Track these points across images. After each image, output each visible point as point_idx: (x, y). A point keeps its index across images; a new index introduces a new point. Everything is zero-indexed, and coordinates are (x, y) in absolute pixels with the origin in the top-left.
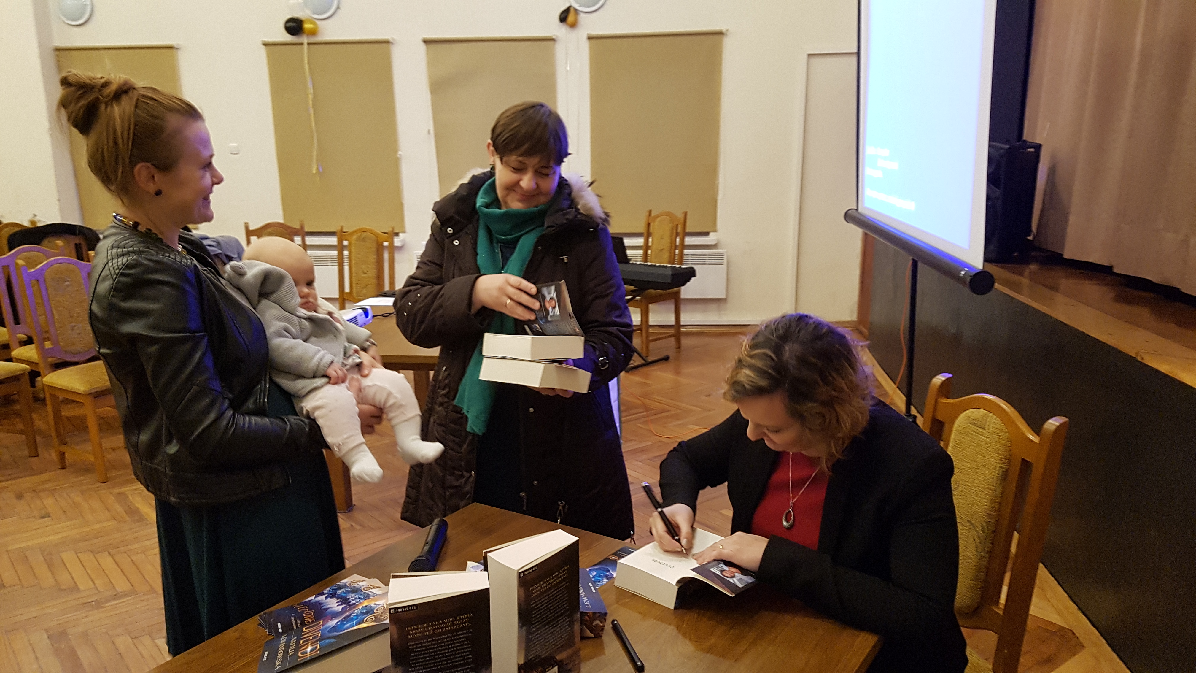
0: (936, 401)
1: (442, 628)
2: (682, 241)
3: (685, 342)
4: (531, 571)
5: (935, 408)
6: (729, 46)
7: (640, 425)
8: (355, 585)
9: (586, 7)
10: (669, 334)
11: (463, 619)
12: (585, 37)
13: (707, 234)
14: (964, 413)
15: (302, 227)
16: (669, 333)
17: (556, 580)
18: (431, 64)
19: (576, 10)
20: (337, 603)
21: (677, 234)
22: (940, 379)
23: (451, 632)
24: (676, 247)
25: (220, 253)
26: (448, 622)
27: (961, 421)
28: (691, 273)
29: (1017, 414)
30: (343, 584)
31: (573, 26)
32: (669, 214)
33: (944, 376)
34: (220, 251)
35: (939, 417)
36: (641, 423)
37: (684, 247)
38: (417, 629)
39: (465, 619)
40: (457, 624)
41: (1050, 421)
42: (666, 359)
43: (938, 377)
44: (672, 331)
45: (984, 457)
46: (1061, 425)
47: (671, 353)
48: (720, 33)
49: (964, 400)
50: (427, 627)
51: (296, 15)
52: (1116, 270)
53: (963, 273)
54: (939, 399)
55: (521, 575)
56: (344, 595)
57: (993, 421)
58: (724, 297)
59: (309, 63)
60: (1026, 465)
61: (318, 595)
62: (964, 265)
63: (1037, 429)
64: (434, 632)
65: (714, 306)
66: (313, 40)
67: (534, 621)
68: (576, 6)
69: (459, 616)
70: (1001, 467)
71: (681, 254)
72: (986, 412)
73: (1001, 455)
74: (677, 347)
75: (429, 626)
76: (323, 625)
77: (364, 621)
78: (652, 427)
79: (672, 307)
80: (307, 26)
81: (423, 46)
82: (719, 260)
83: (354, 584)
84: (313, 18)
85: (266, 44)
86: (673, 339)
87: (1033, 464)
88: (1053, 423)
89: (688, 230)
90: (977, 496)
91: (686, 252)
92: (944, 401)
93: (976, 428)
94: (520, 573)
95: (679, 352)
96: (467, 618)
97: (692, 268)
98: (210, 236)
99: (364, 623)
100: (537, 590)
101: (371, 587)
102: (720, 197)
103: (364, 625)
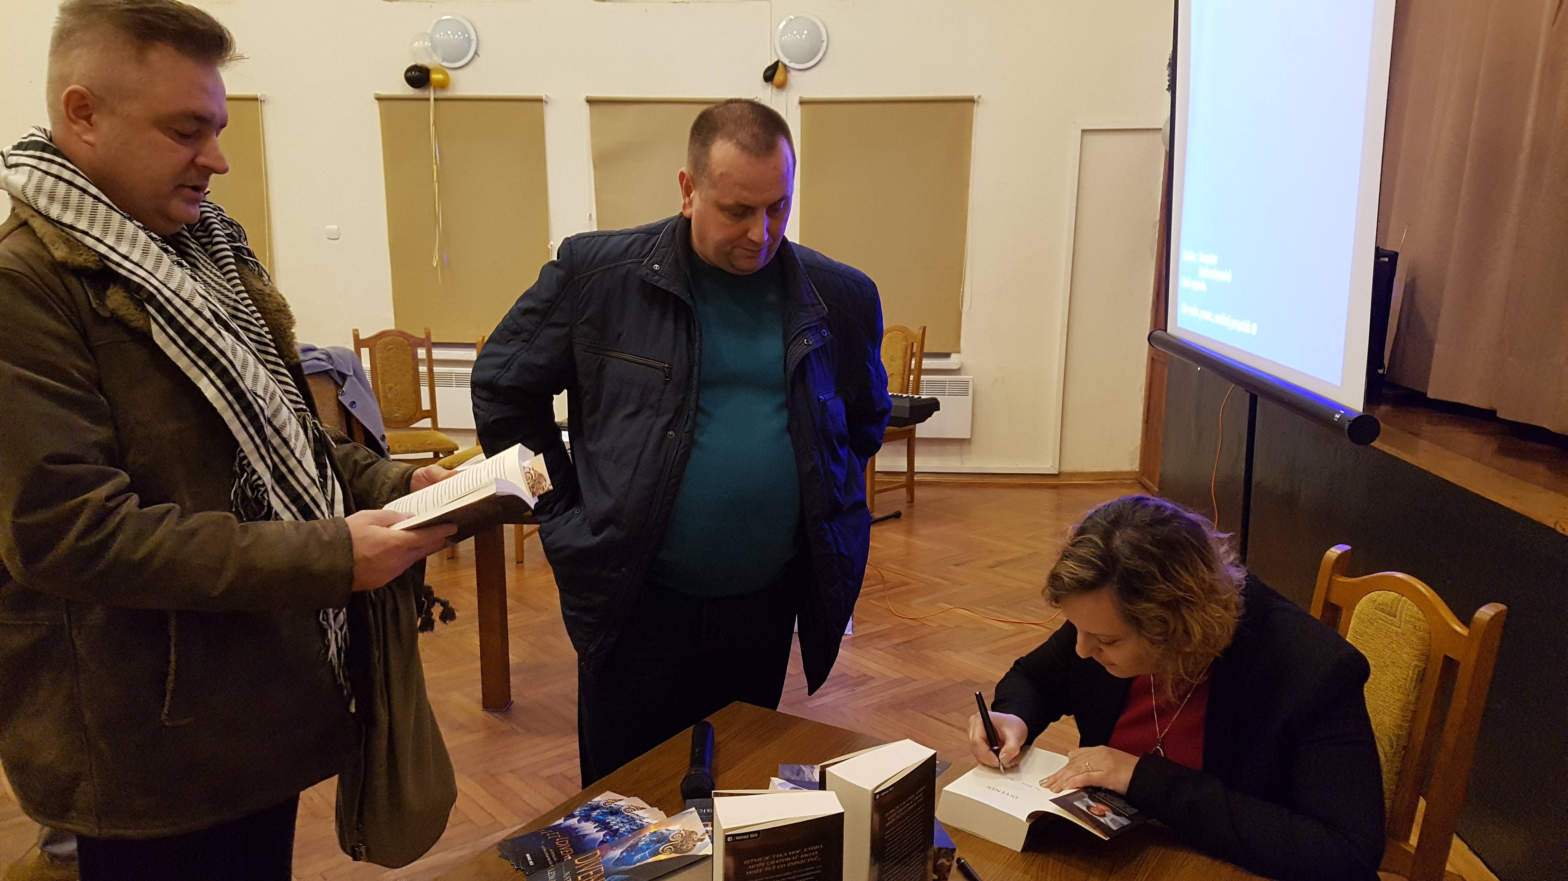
0: (1330, 581)
1: (786, 863)
2: (919, 363)
3: (920, 493)
4: (887, 792)
5: (1329, 589)
6: (981, 116)
7: (874, 602)
8: (612, 806)
9: (801, 63)
10: (900, 484)
11: (812, 851)
12: (797, 101)
13: (947, 355)
14: (1368, 596)
15: (428, 336)
16: (900, 482)
17: (912, 804)
18: (595, 130)
19: (785, 66)
20: (595, 828)
21: (912, 355)
22: (1334, 552)
23: (797, 867)
24: (910, 371)
25: (331, 370)
26: (794, 855)
27: (1363, 606)
28: (933, 406)
29: (1438, 599)
30: (596, 804)
31: (782, 86)
32: (902, 330)
33: (1338, 549)
34: (331, 367)
35: (1334, 600)
36: (874, 599)
37: (920, 371)
38: (758, 863)
39: (814, 851)
40: (804, 858)
41: (1482, 609)
42: (897, 515)
43: (1333, 549)
44: (903, 479)
45: (1394, 651)
46: (1496, 615)
47: (902, 508)
48: (971, 101)
49: (1367, 579)
50: (769, 861)
51: (421, 62)
52: (1501, 415)
53: (1337, 416)
54: (1334, 577)
55: (877, 797)
56: (601, 818)
57: (1407, 607)
58: (967, 436)
59: (435, 124)
60: (1450, 665)
61: (568, 817)
62: (1337, 407)
63: (1466, 619)
64: (776, 867)
65: (956, 448)
66: (441, 94)
67: (887, 856)
68: (787, 62)
69: (806, 847)
70: (1416, 666)
71: (918, 381)
72: (1397, 594)
73: (1417, 650)
74: (909, 500)
75: (771, 859)
76: (602, 856)
77: (660, 851)
78: (890, 605)
79: (904, 449)
80: (435, 76)
81: (586, 107)
82: (962, 389)
83: (610, 803)
84: (443, 66)
85: (379, 99)
86: (904, 491)
87: (1459, 663)
88: (1486, 612)
89: (926, 350)
90: (1384, 701)
91: (923, 377)
92: (1340, 580)
93: (1383, 614)
94: (876, 794)
95: (912, 507)
96: (816, 850)
97: (936, 399)
98: (318, 347)
99: (661, 854)
100: (894, 815)
101: (634, 808)
102: (965, 309)
103: (662, 857)
